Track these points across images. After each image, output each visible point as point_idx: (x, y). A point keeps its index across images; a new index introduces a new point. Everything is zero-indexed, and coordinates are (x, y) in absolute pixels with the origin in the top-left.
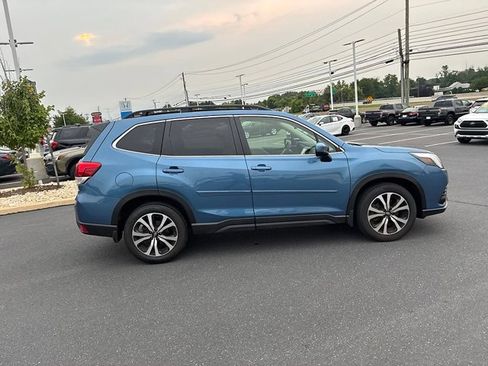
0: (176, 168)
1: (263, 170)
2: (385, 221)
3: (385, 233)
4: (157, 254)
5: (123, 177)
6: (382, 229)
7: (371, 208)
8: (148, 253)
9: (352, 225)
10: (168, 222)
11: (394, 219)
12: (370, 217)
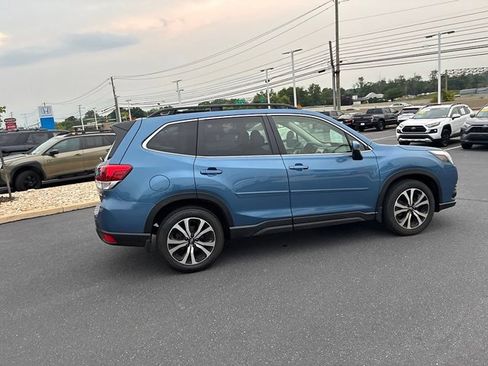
0: (215, 169)
1: (301, 169)
2: (409, 216)
3: (409, 227)
4: (194, 262)
5: (157, 180)
6: (406, 224)
7: (397, 204)
8: (184, 262)
9: (380, 221)
10: (205, 227)
11: (416, 213)
12: (396, 213)
